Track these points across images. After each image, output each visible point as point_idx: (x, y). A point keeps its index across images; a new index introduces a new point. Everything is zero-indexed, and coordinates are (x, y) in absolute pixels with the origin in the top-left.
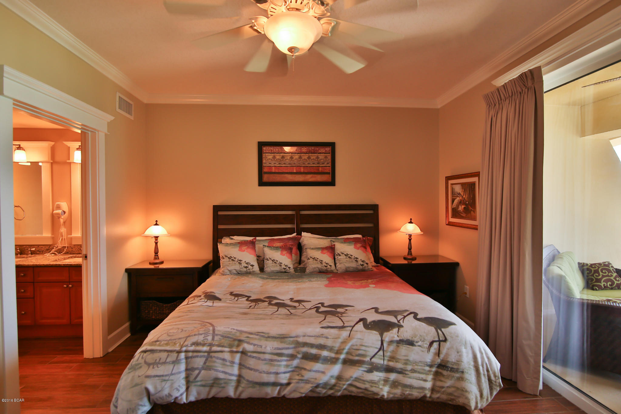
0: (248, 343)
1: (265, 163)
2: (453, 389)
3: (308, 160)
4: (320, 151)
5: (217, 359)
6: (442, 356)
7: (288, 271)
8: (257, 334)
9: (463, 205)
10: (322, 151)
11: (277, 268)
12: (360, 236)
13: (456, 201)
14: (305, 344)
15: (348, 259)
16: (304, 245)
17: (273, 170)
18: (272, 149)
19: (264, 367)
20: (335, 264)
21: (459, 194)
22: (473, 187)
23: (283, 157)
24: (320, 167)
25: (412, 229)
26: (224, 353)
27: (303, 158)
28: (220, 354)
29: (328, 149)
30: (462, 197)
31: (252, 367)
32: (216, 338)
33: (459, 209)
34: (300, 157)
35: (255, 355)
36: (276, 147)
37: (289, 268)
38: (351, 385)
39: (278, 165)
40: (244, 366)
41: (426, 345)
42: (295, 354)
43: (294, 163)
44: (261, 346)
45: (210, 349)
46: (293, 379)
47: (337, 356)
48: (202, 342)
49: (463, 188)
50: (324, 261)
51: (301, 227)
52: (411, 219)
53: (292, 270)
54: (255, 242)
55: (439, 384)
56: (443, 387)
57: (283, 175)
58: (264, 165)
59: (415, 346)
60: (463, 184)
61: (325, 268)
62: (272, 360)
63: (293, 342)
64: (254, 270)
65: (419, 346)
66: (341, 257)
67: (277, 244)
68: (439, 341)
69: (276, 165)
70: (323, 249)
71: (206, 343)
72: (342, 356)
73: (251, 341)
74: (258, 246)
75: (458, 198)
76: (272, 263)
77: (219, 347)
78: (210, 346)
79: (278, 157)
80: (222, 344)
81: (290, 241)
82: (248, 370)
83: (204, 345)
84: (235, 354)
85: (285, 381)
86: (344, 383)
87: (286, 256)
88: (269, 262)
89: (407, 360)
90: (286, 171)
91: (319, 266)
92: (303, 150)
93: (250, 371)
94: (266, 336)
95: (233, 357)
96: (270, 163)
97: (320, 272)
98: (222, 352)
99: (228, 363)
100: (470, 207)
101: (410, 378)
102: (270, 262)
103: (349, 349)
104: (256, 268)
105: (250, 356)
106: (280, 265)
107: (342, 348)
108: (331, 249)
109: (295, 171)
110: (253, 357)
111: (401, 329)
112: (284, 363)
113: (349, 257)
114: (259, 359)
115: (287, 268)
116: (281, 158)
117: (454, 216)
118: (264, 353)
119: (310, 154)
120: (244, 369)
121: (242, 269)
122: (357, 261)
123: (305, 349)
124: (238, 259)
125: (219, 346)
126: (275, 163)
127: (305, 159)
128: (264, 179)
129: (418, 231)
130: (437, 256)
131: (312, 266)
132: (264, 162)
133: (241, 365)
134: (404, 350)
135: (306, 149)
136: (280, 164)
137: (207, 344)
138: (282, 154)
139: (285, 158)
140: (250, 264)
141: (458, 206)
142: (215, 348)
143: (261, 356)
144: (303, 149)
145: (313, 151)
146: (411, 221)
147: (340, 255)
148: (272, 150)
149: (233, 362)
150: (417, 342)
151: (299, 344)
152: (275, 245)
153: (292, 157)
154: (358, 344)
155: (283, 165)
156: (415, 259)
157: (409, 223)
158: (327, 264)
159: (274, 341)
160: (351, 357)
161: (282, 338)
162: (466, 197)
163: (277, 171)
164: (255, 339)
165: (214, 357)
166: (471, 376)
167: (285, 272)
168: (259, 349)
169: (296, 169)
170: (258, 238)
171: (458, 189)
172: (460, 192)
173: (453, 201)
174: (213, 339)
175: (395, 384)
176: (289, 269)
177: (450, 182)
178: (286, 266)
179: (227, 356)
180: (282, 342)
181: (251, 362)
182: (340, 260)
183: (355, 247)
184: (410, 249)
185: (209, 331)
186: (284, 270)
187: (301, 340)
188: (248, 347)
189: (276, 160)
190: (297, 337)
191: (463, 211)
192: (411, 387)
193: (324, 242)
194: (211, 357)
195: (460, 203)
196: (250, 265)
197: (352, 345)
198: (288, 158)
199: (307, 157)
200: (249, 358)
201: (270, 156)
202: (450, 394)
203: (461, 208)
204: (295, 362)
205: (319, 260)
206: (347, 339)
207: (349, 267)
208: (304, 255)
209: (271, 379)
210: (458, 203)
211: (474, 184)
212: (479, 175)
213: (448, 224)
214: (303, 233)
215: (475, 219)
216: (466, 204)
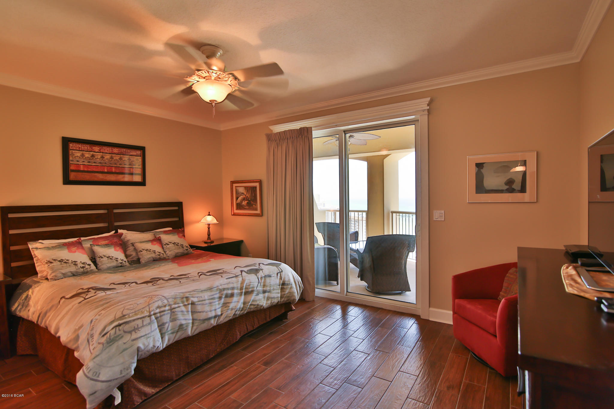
0: (193, 297)
1: (72, 161)
2: (289, 294)
3: (119, 161)
4: (131, 154)
5: (178, 312)
6: (282, 279)
7: (124, 265)
8: (194, 291)
9: (246, 201)
10: (133, 153)
11: (114, 264)
12: (171, 229)
13: (240, 199)
14: (224, 289)
15: (177, 247)
16: (128, 241)
17: (82, 168)
18: (80, 146)
19: (207, 308)
20: (165, 252)
21: (243, 193)
23: (93, 156)
24: (131, 168)
25: (210, 219)
26: (181, 307)
27: (115, 158)
28: (179, 308)
29: (139, 152)
30: (246, 195)
31: (200, 311)
32: (170, 300)
34: (112, 158)
35: (199, 303)
36: (85, 145)
37: (125, 261)
38: (251, 305)
39: (88, 164)
40: (194, 312)
41: (276, 276)
42: (221, 296)
43: (105, 163)
44: (201, 297)
45: (171, 307)
46: (223, 311)
47: (242, 291)
48: (162, 305)
49: (246, 190)
50: (157, 251)
51: (115, 225)
52: (209, 212)
53: (127, 264)
54: (82, 242)
55: (283, 293)
56: (285, 294)
57: (93, 174)
58: (71, 162)
59: (272, 277)
60: (246, 188)
61: (159, 256)
62: (210, 303)
63: (217, 290)
64: (92, 268)
65: (273, 277)
66: (170, 246)
67: (102, 242)
68: (280, 272)
69: (84, 163)
70: (152, 241)
71: (166, 305)
72: (244, 291)
73: (194, 296)
74: (87, 245)
75: (242, 196)
76: (108, 260)
77: (176, 304)
78: (170, 305)
79: (87, 155)
80: (177, 302)
81: (115, 238)
82: (198, 314)
83: (165, 306)
84: (188, 306)
85: (219, 313)
86: (248, 304)
87: (120, 251)
88: (104, 259)
89: (271, 285)
90: (97, 170)
91: (153, 255)
92: (114, 151)
93: (200, 313)
94: (200, 291)
95: (187, 308)
96: (78, 161)
97: (154, 261)
98: (179, 307)
99: (186, 313)
100: (252, 202)
101: (273, 293)
102: (105, 259)
103: (246, 286)
104: (93, 267)
105: (197, 305)
106: (117, 261)
107: (242, 286)
108: (158, 240)
109: (106, 171)
110: (199, 304)
111: (263, 271)
112: (217, 303)
113: (177, 245)
114: (203, 304)
115: (124, 262)
116: (91, 156)
117: (237, 209)
118: (205, 300)
119: (122, 156)
120: (195, 314)
121: (79, 270)
122: (183, 247)
123: (225, 292)
124: (72, 261)
125: (175, 304)
126: (84, 162)
127: (116, 160)
128: (71, 177)
129: (215, 221)
130: (222, 239)
131: (145, 257)
132: (70, 159)
133: (193, 312)
134: (268, 280)
135: (117, 150)
136: (89, 162)
137: (167, 305)
138: (92, 153)
139: (95, 157)
140: (86, 263)
141: (242, 201)
142: (173, 306)
143: (204, 302)
144: (114, 149)
145: (124, 153)
146: (209, 214)
147: (168, 244)
148: (80, 148)
149: (188, 311)
150: (272, 275)
151: (221, 291)
152: (101, 244)
153: (102, 156)
154: (249, 282)
155: (93, 164)
156: (212, 242)
157: (208, 215)
158: (159, 253)
159: (207, 292)
160: (247, 290)
161: (210, 289)
162: (249, 195)
163: (86, 170)
164: (195, 294)
165: (175, 311)
166: (294, 285)
167: (121, 266)
168: (201, 299)
169: (107, 168)
170: (82, 239)
171: (241, 190)
172: (244, 192)
173: (237, 198)
174: (168, 302)
175: (268, 298)
176: (125, 263)
177: (235, 185)
178: (122, 260)
179: (183, 308)
180: (211, 291)
181: (199, 308)
182: (169, 249)
183: (179, 237)
184: (209, 235)
185: (161, 298)
186: (120, 265)
187: (220, 287)
188: (195, 300)
189: (84, 158)
190: (217, 286)
191: (246, 205)
192: (274, 298)
193: (148, 236)
194: (174, 312)
195: (244, 199)
196: (87, 265)
197: (246, 284)
198: (99, 157)
199: (119, 157)
200: (197, 306)
201: (78, 154)
202: (288, 297)
203: (244, 203)
204: (223, 301)
205: (152, 250)
206: (242, 281)
207: (177, 253)
208: (129, 249)
209: (213, 314)
210: (241, 199)
211: (256, 187)
212: (260, 182)
213: (233, 215)
214: (119, 230)
215: (256, 210)
216: (249, 200)
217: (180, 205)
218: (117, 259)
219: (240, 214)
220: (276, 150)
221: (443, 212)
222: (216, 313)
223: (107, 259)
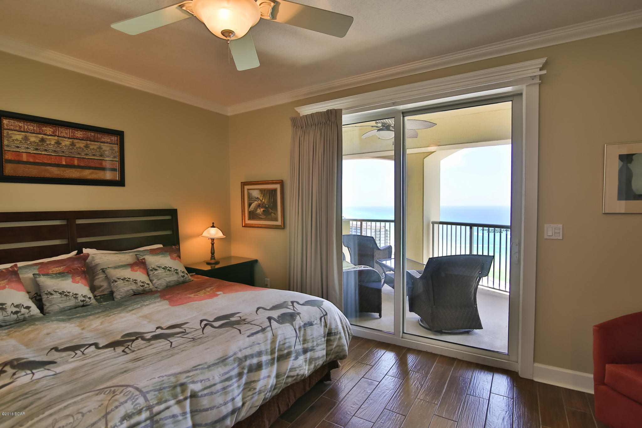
0: (193, 382)
1: (8, 146)
2: (337, 348)
3: (85, 149)
4: (103, 140)
5: (166, 420)
6: (328, 326)
7: (88, 303)
8: (195, 368)
9: (262, 208)
10: (106, 140)
11: (72, 303)
13: (253, 205)
14: (246, 358)
15: (168, 273)
16: (97, 265)
17: (24, 158)
18: (20, 124)
19: (219, 400)
20: (151, 281)
21: (258, 198)
22: (273, 193)
23: (42, 140)
24: (103, 161)
25: (215, 233)
26: (171, 409)
27: (77, 145)
28: (167, 411)
29: (114, 139)
30: (261, 201)
31: (207, 407)
32: (149, 396)
33: (257, 212)
34: (73, 144)
35: (206, 392)
36: (29, 124)
37: (90, 298)
38: (288, 377)
39: (35, 152)
40: (196, 411)
41: (319, 322)
42: (241, 371)
43: (63, 152)
44: (208, 379)
45: (151, 412)
46: (246, 398)
47: (273, 356)
48: (133, 410)
49: (262, 193)
50: (139, 280)
51: (78, 242)
52: (213, 223)
53: (93, 301)
54: (17, 271)
55: (330, 348)
56: (332, 350)
57: (43, 167)
58: (6, 148)
59: (314, 325)
60: (262, 191)
61: (142, 288)
62: (224, 388)
63: (235, 360)
64: (32, 313)
65: (316, 324)
66: (159, 272)
67: (54, 269)
68: (324, 316)
69: (28, 151)
70: (132, 266)
71: (142, 409)
72: (276, 355)
73: (195, 379)
74: (27, 275)
75: (256, 202)
76: (61, 297)
77: (161, 404)
78: (149, 409)
79: (33, 138)
80: (163, 400)
81: (76, 262)
82: (204, 413)
83: (140, 412)
84: (184, 403)
85: (240, 404)
86: (283, 378)
87: (82, 283)
88: (54, 297)
89: (313, 338)
90: (49, 162)
91: (134, 287)
92: (77, 135)
93: (206, 412)
94: (206, 366)
95: (183, 408)
96: (18, 147)
97: (134, 295)
98: (168, 408)
99: (180, 418)
100: (270, 210)
101: (317, 351)
102: (56, 296)
103: (279, 346)
104: (35, 310)
105: (202, 396)
106: (76, 298)
107: (273, 347)
108: (140, 264)
109: (64, 163)
110: (205, 395)
111: (301, 315)
112: (236, 385)
113: (169, 270)
114: (212, 393)
115: (87, 299)
116: (40, 141)
117: (250, 218)
118: (215, 385)
119: (89, 142)
120: (197, 414)
121: (9, 317)
122: (177, 273)
123: (248, 363)
125: (159, 403)
126: (28, 148)
127: (80, 148)
128: (7, 171)
129: (220, 234)
131: (122, 289)
132: (5, 143)
133: (194, 412)
134: (309, 330)
135: (81, 133)
136: (37, 149)
137: (144, 409)
138: (41, 136)
139: (46, 142)
140: (23, 305)
141: (256, 209)
142: (156, 409)
143: (213, 389)
144: (76, 132)
145: (92, 138)
146: (213, 225)
147: (156, 270)
148: (20, 127)
149: (184, 414)
150: (314, 322)
151: (241, 361)
152: (52, 271)
153: (58, 141)
154: (283, 338)
155: (43, 153)
156: (217, 263)
157: (211, 227)
158: (143, 282)
159: (217, 368)
160: (281, 353)
161: (223, 361)
162: (266, 201)
163: (31, 160)
164: (198, 374)
165: (161, 419)
166: (343, 334)
167: (83, 306)
168: (208, 384)
169: (66, 160)
170: (20, 264)
171: (256, 194)
172: (259, 197)
173: (250, 205)
174: (146, 400)
175: (311, 360)
176: (89, 301)
177: (246, 187)
178: (84, 297)
179: (176, 410)
180: (225, 365)
181: (205, 402)
182: (157, 276)
183: (172, 258)
184: (213, 253)
185: (133, 394)
186: (81, 303)
187: (240, 355)
188: (197, 387)
189: (29, 142)
190: (235, 354)
191: (262, 214)
192: (318, 358)
193: (127, 257)
194: (157, 422)
195: (259, 206)
196: (24, 308)
197: (280, 342)
198: (53, 142)
199: (84, 145)
200: (202, 398)
201: (19, 136)
202: (337, 352)
203: (260, 211)
204: (244, 380)
205: (131, 280)
206: (273, 338)
207: (170, 282)
208: (98, 278)
209: (230, 407)
210: (255, 206)
211: (275, 190)
212: (282, 183)
213: (244, 227)
214: (84, 249)
215: (276, 220)
216: (266, 208)
217: (173, 213)
218: (75, 296)
219: (254, 225)
220: (302, 139)
221: (560, 226)
222: (233, 404)
223: (59, 296)
